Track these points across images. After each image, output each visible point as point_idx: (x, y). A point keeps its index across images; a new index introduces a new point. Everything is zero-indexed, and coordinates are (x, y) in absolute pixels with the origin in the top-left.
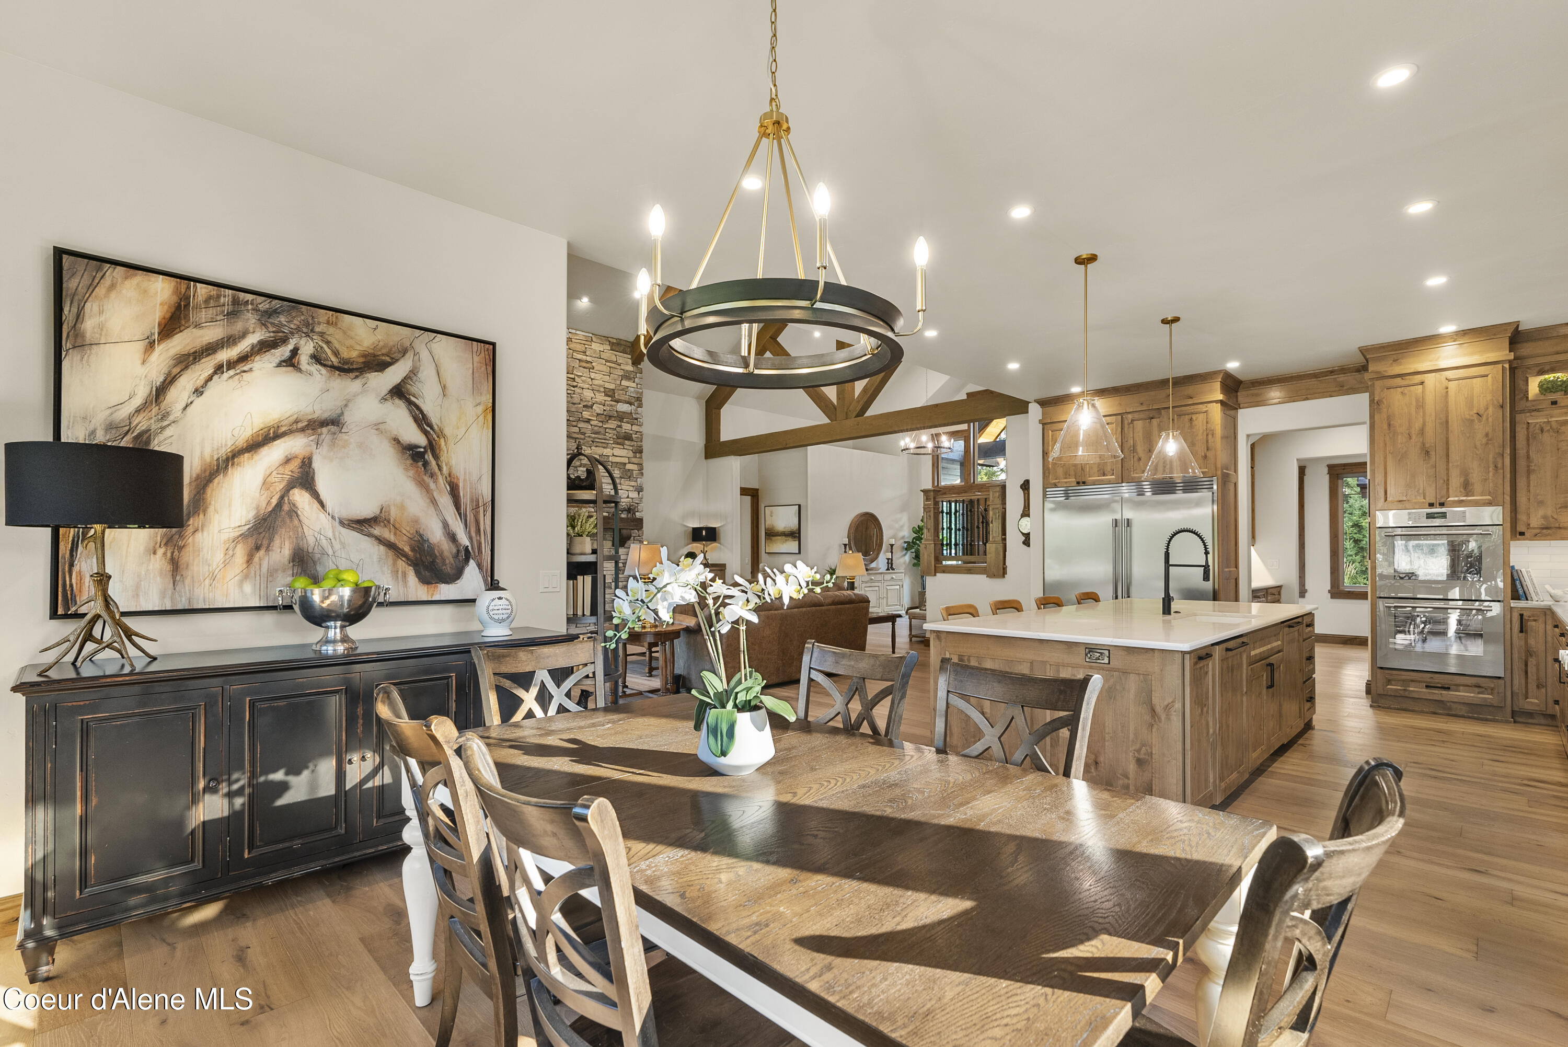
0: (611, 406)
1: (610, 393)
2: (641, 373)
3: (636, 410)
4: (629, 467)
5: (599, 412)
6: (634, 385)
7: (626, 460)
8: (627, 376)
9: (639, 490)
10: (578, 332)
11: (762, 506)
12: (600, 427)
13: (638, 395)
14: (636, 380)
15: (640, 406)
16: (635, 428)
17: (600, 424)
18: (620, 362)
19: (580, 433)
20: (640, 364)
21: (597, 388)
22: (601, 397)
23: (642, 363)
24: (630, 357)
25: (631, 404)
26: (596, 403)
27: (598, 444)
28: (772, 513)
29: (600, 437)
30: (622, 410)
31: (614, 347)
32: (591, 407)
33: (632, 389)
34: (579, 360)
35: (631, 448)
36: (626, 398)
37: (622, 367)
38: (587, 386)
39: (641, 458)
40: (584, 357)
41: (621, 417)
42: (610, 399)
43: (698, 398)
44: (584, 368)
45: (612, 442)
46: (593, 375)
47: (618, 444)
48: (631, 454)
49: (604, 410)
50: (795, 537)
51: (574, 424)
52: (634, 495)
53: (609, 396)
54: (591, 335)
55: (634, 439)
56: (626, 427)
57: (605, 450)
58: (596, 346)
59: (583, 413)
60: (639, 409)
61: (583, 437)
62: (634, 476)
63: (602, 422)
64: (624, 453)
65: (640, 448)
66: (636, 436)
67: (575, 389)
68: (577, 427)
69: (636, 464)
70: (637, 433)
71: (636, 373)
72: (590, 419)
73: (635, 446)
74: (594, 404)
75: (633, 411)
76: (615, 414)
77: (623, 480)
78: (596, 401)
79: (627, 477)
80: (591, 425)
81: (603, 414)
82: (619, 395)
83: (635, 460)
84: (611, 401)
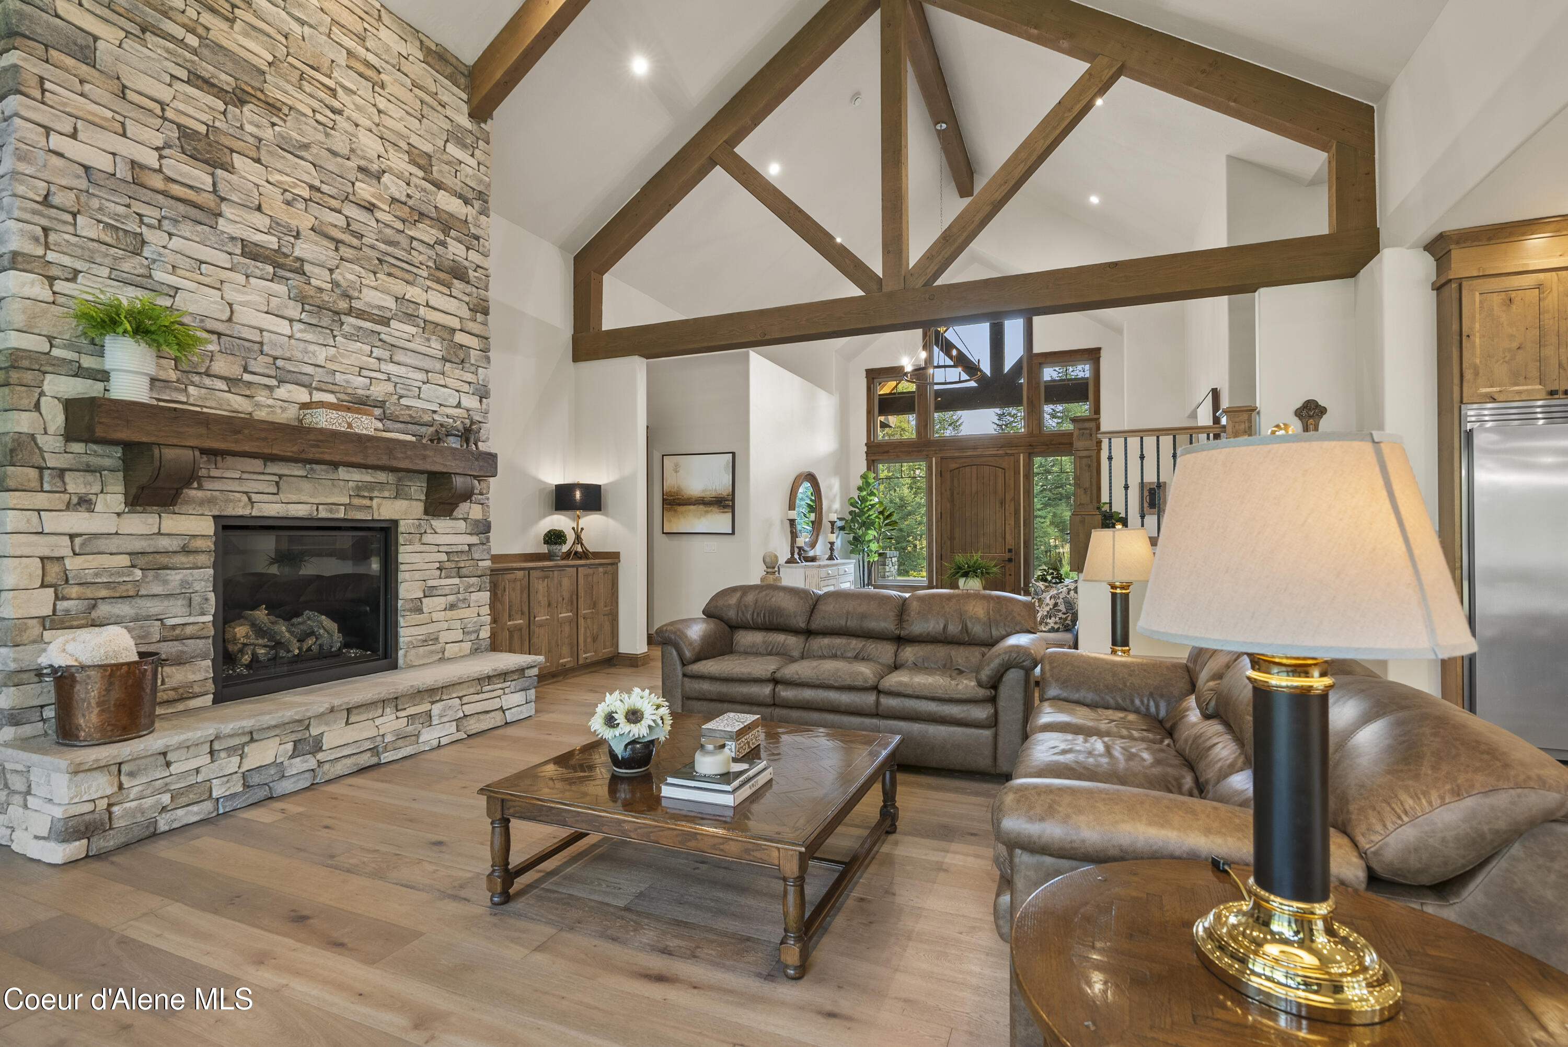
0: (424, 190)
1: (422, 161)
2: (490, 144)
3: (477, 218)
4: (460, 338)
5: (397, 196)
6: (473, 162)
7: (455, 323)
8: (455, 136)
9: (483, 394)
11: (655, 455)
12: (398, 231)
13: (481, 188)
14: (477, 152)
15: (484, 212)
16: (473, 256)
17: (399, 225)
18: (445, 99)
19: (349, 229)
20: (485, 121)
21: (393, 138)
22: (398, 162)
23: (489, 121)
24: (464, 96)
25: (466, 202)
26: (390, 171)
27: (392, 270)
28: (676, 466)
30: (447, 208)
31: (431, 60)
32: (378, 177)
33: (468, 170)
34: (348, 51)
35: (467, 299)
36: (456, 184)
37: (449, 112)
38: (368, 123)
39: (485, 324)
40: (361, 50)
41: (446, 223)
42: (421, 174)
43: (563, 247)
44: (360, 75)
45: (425, 274)
46: (382, 104)
47: (438, 281)
48: (465, 312)
49: (408, 195)
50: (725, 507)
51: (335, 203)
52: (470, 402)
53: (419, 167)
55: (473, 280)
56: (455, 250)
57: (409, 288)
58: (390, 37)
59: (357, 184)
60: (483, 218)
61: (355, 242)
62: (473, 361)
63: (404, 221)
64: (451, 305)
65: (485, 304)
66: (476, 274)
67: (337, 117)
68: (340, 212)
69: (477, 336)
70: (478, 269)
71: (478, 139)
72: (374, 205)
73: (475, 295)
74: (384, 172)
75: (470, 219)
76: (434, 215)
77: (448, 364)
78: (390, 168)
79: (457, 360)
80: (377, 221)
81: (405, 204)
82: (441, 171)
83: (471, 326)
84: (424, 179)
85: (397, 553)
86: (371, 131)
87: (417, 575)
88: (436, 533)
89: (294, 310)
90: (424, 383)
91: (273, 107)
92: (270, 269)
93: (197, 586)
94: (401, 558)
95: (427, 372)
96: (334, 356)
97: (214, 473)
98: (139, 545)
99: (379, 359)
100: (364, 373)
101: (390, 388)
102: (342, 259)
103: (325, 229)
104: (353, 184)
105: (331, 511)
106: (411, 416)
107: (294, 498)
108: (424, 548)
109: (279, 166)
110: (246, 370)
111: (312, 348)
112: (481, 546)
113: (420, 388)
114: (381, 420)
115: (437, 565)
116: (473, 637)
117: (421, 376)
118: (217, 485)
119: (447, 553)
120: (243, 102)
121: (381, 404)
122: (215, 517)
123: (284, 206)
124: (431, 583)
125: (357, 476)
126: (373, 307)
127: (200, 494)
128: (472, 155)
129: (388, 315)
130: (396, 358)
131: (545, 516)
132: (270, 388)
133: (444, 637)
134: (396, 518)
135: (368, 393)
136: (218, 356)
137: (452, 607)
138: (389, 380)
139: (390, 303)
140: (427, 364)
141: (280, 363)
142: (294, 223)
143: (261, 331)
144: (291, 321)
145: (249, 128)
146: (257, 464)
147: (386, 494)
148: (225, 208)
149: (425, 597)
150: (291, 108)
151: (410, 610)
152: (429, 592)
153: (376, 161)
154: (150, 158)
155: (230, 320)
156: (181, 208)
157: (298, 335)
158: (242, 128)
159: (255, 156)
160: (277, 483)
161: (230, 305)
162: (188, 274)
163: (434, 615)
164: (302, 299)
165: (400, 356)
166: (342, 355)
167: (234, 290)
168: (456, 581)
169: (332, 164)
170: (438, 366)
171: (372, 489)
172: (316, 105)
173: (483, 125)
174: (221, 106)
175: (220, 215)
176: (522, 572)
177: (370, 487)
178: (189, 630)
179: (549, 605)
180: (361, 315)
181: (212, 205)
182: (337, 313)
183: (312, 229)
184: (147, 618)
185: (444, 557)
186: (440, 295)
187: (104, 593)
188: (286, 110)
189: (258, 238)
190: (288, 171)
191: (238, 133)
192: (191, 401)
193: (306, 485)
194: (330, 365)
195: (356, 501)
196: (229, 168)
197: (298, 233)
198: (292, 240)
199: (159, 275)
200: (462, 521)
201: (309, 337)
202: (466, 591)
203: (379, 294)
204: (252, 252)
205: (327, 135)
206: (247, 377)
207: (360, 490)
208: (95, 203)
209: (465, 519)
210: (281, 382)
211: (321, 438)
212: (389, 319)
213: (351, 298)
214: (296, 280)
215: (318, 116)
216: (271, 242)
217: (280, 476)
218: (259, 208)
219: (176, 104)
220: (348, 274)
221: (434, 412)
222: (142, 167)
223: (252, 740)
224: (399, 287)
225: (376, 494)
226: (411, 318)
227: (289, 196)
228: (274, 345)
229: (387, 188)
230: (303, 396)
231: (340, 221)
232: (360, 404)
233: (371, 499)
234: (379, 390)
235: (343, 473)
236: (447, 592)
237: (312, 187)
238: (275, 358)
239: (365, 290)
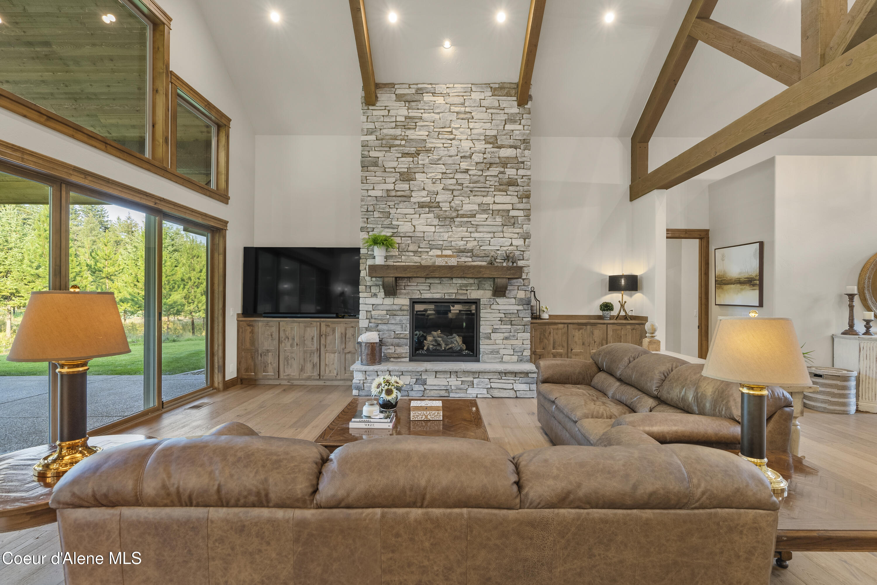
0: (493, 152)
1: (491, 140)
2: (529, 114)
3: (522, 153)
4: (512, 213)
5: (478, 161)
6: (521, 127)
7: (510, 207)
8: (511, 120)
9: (526, 237)
10: (455, 86)
11: (712, 248)
12: (480, 176)
13: (525, 137)
14: (523, 121)
15: (527, 148)
16: (521, 172)
17: (480, 173)
18: (504, 106)
19: (457, 183)
20: (527, 104)
21: (476, 137)
22: (480, 146)
23: (530, 103)
24: (515, 98)
25: (516, 148)
26: (476, 152)
27: (477, 193)
28: (723, 256)
29: (478, 185)
30: (505, 155)
31: (496, 93)
32: (470, 157)
33: (518, 132)
34: (457, 113)
35: (516, 194)
36: (511, 142)
37: (507, 111)
38: (466, 137)
39: (527, 203)
40: (463, 109)
41: (504, 163)
42: (491, 146)
44: (462, 119)
45: (493, 190)
46: (471, 125)
47: (500, 190)
48: (515, 200)
49: (485, 158)
51: (451, 176)
52: (520, 242)
53: (490, 143)
54: (470, 86)
55: (519, 183)
56: (510, 172)
57: (485, 198)
58: (476, 96)
59: (461, 164)
60: (527, 151)
61: (460, 188)
62: (519, 223)
63: (482, 171)
64: (507, 199)
65: (528, 193)
66: (522, 180)
67: (453, 141)
68: (454, 178)
69: (522, 210)
70: (524, 177)
71: (523, 114)
72: (468, 170)
73: (522, 190)
74: (473, 153)
75: (518, 155)
76: (497, 160)
77: (505, 227)
78: (475, 151)
79: (510, 224)
80: (470, 175)
81: (483, 163)
82: (501, 140)
83: (521, 206)
84: (493, 147)
85: (480, 313)
86: (467, 139)
87: (488, 323)
88: (498, 304)
89: (436, 222)
90: (492, 238)
91: (428, 151)
92: (427, 209)
93: (404, 322)
94: (482, 315)
95: (494, 233)
96: (451, 235)
97: (409, 284)
98: (388, 308)
99: (471, 232)
100: (464, 239)
101: (475, 243)
102: (454, 196)
103: (447, 187)
104: (459, 165)
105: (449, 296)
106: (485, 254)
107: (435, 291)
108: (493, 311)
109: (430, 171)
110: (419, 247)
111: (442, 234)
112: (524, 311)
113: (490, 241)
114: (471, 257)
115: (499, 319)
116: (519, 354)
117: (491, 235)
118: (409, 288)
119: (504, 314)
120: (419, 154)
121: (471, 251)
122: (410, 299)
123: (432, 185)
124: (495, 327)
125: (460, 281)
126: (467, 211)
127: (405, 291)
128: (520, 124)
129: (475, 212)
130: (478, 230)
131: (606, 294)
132: (427, 252)
133: (502, 352)
134: (479, 298)
135: (465, 247)
136: (410, 245)
137: (506, 338)
138: (475, 240)
139: (476, 207)
140: (494, 229)
141: (430, 242)
142: (435, 190)
143: (424, 232)
144: (435, 226)
145: (420, 162)
146: (423, 280)
147: (473, 288)
148: (413, 194)
149: (492, 332)
150: (434, 148)
151: (484, 338)
152: (494, 331)
153: (469, 151)
154: (391, 187)
155: (414, 231)
156: (400, 199)
157: (437, 231)
158: (418, 163)
159: (422, 171)
160: (430, 286)
161: (414, 226)
162: (401, 220)
163: (497, 341)
164: (438, 217)
165: (480, 229)
166: (454, 234)
167: (415, 221)
168: (509, 327)
169: (450, 161)
170: (500, 229)
171: (467, 286)
172: (443, 141)
173: (526, 106)
174: (411, 159)
175: (412, 196)
176: (563, 325)
177: (466, 285)
178: (402, 336)
179: (583, 344)
180: (463, 216)
181: (409, 194)
182: (453, 218)
183: (443, 189)
184: (391, 331)
185: (503, 316)
186: (501, 196)
187: (380, 322)
188: (433, 149)
189: (423, 200)
190: (434, 171)
191: (416, 166)
192: (403, 261)
193: (439, 286)
194: (450, 239)
195: (460, 291)
196: (415, 179)
197: (438, 192)
198: (435, 196)
199: (394, 223)
200: (513, 299)
201: (441, 230)
202: (515, 331)
203: (470, 205)
204: (421, 205)
205: (448, 150)
206: (419, 250)
207: (462, 287)
208: (378, 206)
209: (515, 298)
210: (431, 249)
211: (434, 269)
212: (475, 215)
213: (458, 211)
214: (436, 210)
215: (445, 145)
216: (428, 199)
217: (431, 284)
218: (424, 189)
219: (399, 166)
220: (457, 202)
221: (498, 250)
222: (389, 190)
223: (402, 374)
224: (479, 200)
225: (468, 288)
226: (485, 211)
227: (434, 180)
228: (428, 236)
229: (474, 159)
230: (439, 252)
231: (454, 181)
232: (461, 251)
233: (467, 290)
234: (470, 246)
235: (455, 281)
236: (504, 331)
237: (443, 173)
238: (429, 241)
239: (464, 206)
